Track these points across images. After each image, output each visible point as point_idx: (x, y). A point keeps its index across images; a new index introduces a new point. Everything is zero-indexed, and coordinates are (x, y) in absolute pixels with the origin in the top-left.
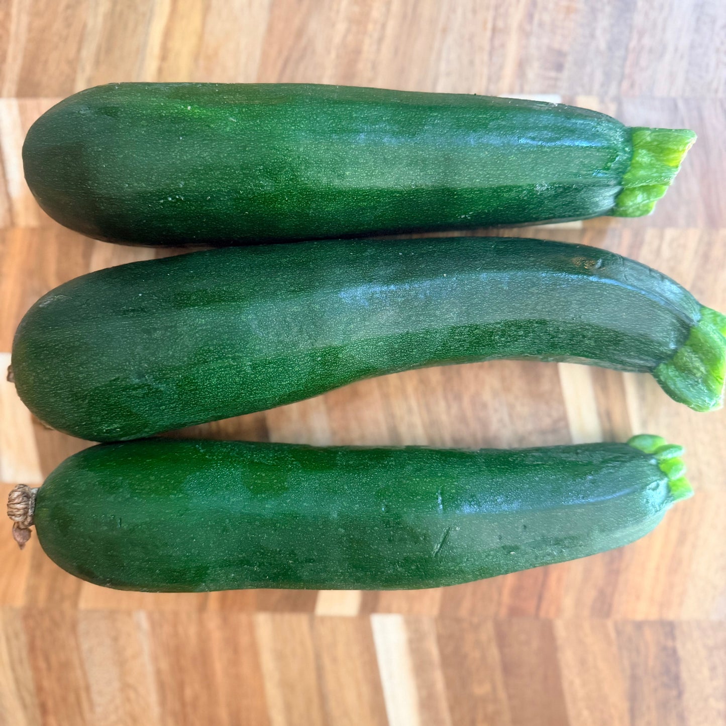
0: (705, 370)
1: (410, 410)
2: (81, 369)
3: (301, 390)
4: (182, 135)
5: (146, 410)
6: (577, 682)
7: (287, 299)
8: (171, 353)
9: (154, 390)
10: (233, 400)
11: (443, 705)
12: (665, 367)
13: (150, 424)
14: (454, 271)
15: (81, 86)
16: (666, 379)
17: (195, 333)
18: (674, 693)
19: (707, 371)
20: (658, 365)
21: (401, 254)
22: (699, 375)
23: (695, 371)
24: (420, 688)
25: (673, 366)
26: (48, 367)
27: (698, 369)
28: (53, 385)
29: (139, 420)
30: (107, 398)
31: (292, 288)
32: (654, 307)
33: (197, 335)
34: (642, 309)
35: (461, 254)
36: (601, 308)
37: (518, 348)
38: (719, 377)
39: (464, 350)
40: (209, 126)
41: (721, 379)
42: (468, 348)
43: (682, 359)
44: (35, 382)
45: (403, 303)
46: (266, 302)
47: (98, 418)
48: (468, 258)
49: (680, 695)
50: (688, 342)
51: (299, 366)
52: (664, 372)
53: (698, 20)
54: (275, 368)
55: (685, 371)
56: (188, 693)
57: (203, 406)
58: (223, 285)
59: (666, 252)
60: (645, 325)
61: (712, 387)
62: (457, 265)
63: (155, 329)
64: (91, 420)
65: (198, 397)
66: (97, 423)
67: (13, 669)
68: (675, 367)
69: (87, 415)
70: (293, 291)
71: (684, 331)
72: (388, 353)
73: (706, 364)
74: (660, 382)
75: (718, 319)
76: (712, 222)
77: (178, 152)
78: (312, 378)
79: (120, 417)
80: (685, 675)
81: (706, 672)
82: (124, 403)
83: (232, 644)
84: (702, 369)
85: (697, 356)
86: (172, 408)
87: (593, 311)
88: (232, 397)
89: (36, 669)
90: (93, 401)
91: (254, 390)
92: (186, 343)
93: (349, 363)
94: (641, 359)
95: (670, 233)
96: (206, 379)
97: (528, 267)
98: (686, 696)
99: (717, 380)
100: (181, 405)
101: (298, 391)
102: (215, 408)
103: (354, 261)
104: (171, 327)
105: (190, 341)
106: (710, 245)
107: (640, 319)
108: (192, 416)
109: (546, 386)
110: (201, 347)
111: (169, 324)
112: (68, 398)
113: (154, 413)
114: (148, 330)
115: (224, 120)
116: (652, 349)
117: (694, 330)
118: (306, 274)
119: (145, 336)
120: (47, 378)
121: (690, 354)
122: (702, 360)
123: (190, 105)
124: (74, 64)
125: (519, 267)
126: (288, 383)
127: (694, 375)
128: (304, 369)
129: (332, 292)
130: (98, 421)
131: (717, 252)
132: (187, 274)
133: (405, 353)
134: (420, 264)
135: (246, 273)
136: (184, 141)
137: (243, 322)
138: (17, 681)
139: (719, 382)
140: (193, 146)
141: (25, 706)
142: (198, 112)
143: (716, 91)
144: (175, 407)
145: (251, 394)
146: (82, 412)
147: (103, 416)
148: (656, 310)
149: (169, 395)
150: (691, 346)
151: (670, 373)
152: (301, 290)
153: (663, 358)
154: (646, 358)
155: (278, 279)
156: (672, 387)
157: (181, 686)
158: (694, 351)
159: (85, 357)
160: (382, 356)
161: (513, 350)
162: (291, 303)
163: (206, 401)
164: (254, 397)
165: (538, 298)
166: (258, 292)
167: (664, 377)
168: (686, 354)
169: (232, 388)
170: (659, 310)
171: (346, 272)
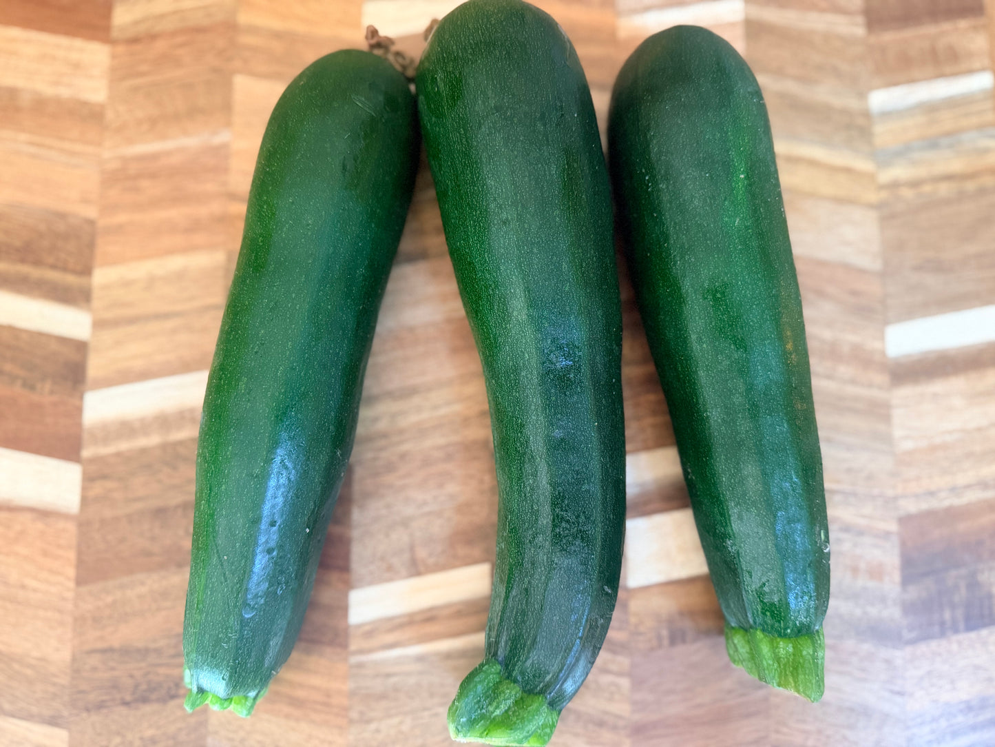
0: (497, 715)
1: (436, 407)
2: (504, 53)
3: (476, 275)
4: (711, 176)
5: (459, 115)
6: (143, 590)
7: (575, 258)
8: (521, 139)
9: (482, 121)
10: (468, 204)
11: (124, 446)
12: (498, 671)
13: (443, 120)
14: (600, 434)
15: (762, 79)
16: (485, 672)
17: (542, 163)
18: (128, 698)
19: (494, 718)
20: (500, 663)
21: (614, 380)
22: (491, 709)
23: (495, 704)
24: (142, 420)
25: (498, 680)
26: (504, 23)
27: (497, 707)
28: (486, 26)
29: (448, 108)
30: (474, 76)
31: (584, 265)
32: (565, 651)
33: (540, 166)
34: (563, 637)
35: (615, 443)
36: (564, 592)
37: (518, 505)
38: (489, 731)
39: (516, 448)
40: (725, 199)
41: (487, 734)
42: (519, 452)
43: (508, 689)
44: (487, 11)
45: (569, 379)
46: (572, 237)
47: (451, 68)
48: (611, 450)
49: (126, 704)
50: (525, 695)
51: (506, 270)
52: (493, 670)
53: (852, 710)
54: (504, 245)
55: (493, 694)
56: (145, 183)
57: (463, 172)
58: (586, 196)
59: (605, 679)
60: (545, 643)
61: (477, 725)
62: (605, 437)
63: (545, 125)
64: (448, 62)
65: (473, 167)
66: (446, 68)
67: (175, 12)
68: (497, 683)
69: (455, 57)
70: (581, 265)
71: (538, 688)
72: (515, 366)
73: (502, 716)
74: (482, 665)
75: (548, 730)
76: (638, 730)
77: (693, 176)
78: (490, 286)
79: (452, 89)
80: (147, 709)
81: (150, 733)
82: (467, 92)
83: (194, 227)
84: (498, 712)
85: (512, 705)
86: (461, 140)
87: (561, 582)
88: (472, 201)
89: (174, 34)
90: (470, 63)
91: (480, 225)
92: (531, 153)
93: (506, 324)
94: (506, 642)
95: (625, 683)
96: (493, 174)
97: (605, 512)
98: (124, 710)
99: (485, 730)
100: (464, 150)
101: (475, 272)
102: (459, 186)
103: (608, 331)
104: (548, 141)
105: (534, 158)
106: (615, 728)
107: (553, 636)
108: (449, 163)
109: (462, 551)
110: (527, 169)
111: (550, 139)
112: (473, 40)
113: (456, 123)
114: (544, 118)
115: (735, 213)
116: (519, 652)
117: (540, 698)
118: (597, 280)
119: (538, 115)
120: (493, 22)
121: (513, 697)
122: (506, 711)
123: (745, 177)
124: (779, 73)
125: (604, 503)
126: (486, 260)
127: (490, 704)
128: (501, 275)
129: (581, 304)
130: (448, 69)
131: (607, 736)
132: (595, 163)
133: (515, 385)
134: (606, 400)
135: (598, 221)
136: (705, 179)
137: (553, 212)
138: (162, 16)
139: (483, 733)
140: (701, 189)
141: (136, 23)
142: (739, 186)
143: (777, 732)
144: (462, 144)
145: (474, 222)
146: (458, 53)
147: (453, 73)
148: (562, 653)
149: (476, 137)
150: (522, 698)
151: (491, 676)
152: (583, 273)
153: (507, 668)
154: (508, 648)
155: (592, 252)
156: (477, 679)
157: (153, 176)
158: (516, 702)
159: (516, 57)
160: (512, 359)
161: (516, 500)
162: (570, 262)
163: (467, 175)
164: (470, 224)
165: (573, 523)
166: (581, 229)
167: (487, 669)
168: (513, 693)
169: (482, 201)
170: (562, 658)
171: (599, 322)
